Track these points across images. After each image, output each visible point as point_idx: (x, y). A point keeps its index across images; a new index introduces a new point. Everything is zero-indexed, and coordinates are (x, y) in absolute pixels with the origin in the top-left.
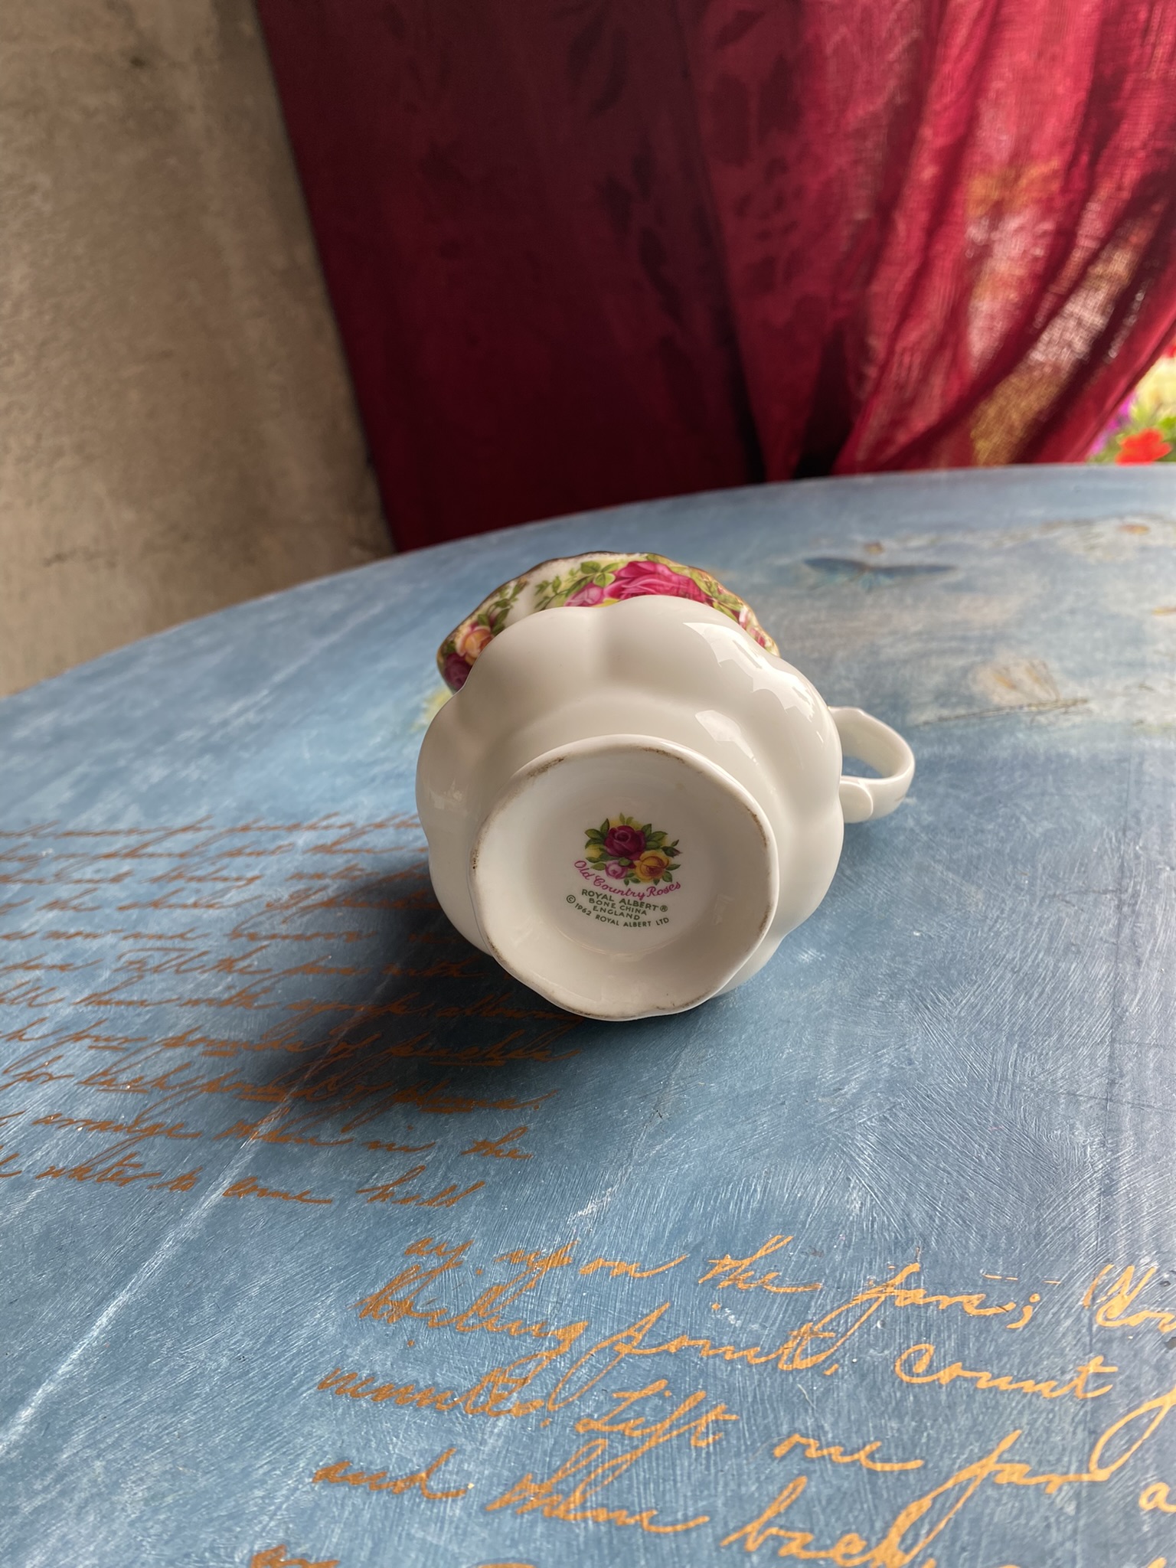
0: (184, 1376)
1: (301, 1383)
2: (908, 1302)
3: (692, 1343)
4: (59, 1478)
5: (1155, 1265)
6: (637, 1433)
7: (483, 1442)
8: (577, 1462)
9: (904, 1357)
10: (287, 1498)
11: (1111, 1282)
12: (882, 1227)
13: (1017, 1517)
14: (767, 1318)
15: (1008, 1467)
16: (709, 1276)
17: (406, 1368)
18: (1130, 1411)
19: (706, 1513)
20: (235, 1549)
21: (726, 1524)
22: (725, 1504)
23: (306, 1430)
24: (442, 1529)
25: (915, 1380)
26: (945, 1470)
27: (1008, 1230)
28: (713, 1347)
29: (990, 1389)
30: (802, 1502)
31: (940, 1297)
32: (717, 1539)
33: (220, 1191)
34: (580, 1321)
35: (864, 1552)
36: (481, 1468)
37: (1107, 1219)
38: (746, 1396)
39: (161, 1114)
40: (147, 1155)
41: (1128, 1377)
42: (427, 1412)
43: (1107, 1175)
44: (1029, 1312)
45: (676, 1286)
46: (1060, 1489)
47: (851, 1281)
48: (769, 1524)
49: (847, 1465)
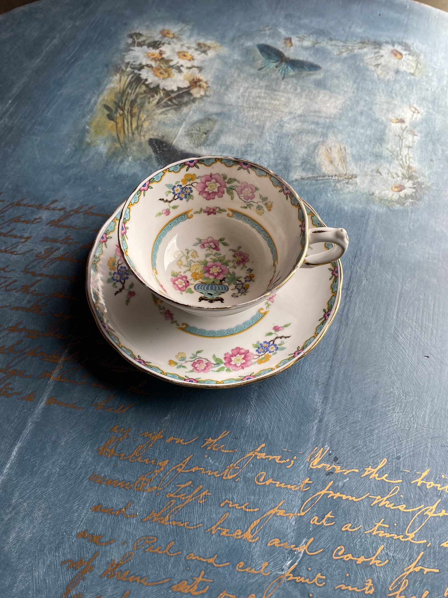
0: (46, 474)
1: (83, 478)
2: (261, 457)
3: (199, 469)
4: (14, 509)
5: (328, 448)
6: (183, 498)
7: (140, 500)
8: (167, 507)
9: (258, 476)
10: (85, 516)
11: (316, 453)
12: (255, 430)
13: (280, 525)
14: (221, 461)
15: (280, 511)
16: (204, 445)
17: (115, 474)
18: (313, 495)
19: (202, 523)
20: (72, 532)
21: (207, 526)
22: (207, 520)
23: (87, 494)
24: (130, 526)
25: (259, 484)
26: (264, 511)
27: (291, 433)
28: (205, 471)
29: (279, 487)
30: (227, 520)
31: (269, 456)
32: (205, 531)
33: (44, 402)
34: (166, 459)
35: (241, 535)
36: (140, 508)
37: (319, 430)
38: (214, 487)
39: (15, 365)
40: (14, 384)
41: (315, 485)
42: (123, 489)
43: (322, 414)
44: (292, 462)
45: (195, 448)
46: (292, 518)
47: (245, 449)
48: (218, 526)
49: (239, 509)
